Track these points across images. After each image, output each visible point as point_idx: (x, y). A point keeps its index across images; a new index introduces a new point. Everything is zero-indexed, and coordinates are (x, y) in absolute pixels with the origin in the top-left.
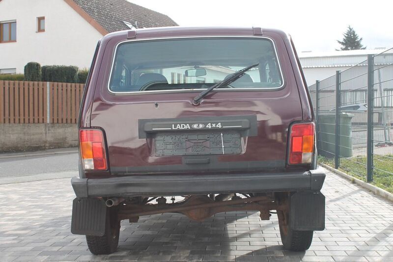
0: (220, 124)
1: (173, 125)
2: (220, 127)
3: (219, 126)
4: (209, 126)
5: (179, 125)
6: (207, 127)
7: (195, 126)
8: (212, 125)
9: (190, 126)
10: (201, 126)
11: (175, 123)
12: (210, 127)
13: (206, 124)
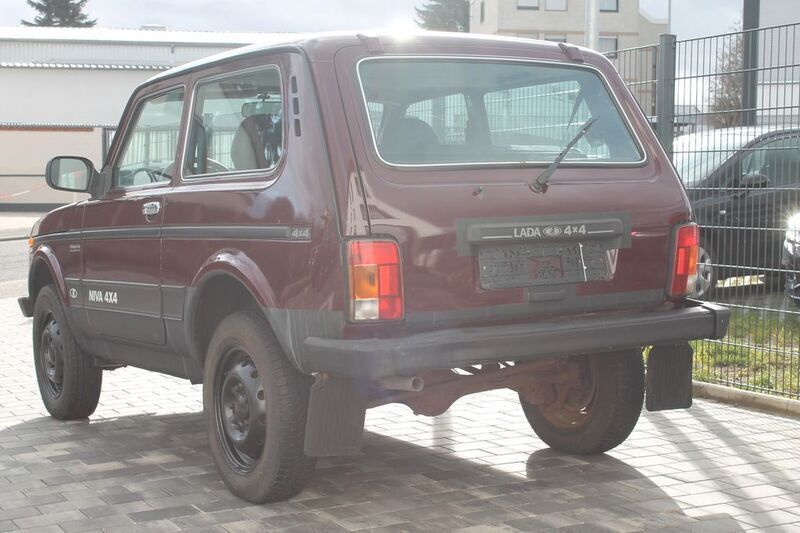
0: (583, 227)
1: (515, 230)
2: (584, 232)
3: (583, 230)
4: (568, 231)
5: (523, 229)
6: (565, 232)
7: (548, 231)
8: (572, 230)
9: (541, 232)
10: (557, 231)
11: (518, 225)
12: (570, 233)
13: (563, 227)
